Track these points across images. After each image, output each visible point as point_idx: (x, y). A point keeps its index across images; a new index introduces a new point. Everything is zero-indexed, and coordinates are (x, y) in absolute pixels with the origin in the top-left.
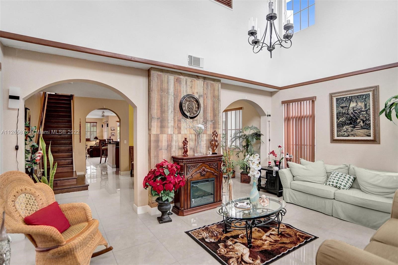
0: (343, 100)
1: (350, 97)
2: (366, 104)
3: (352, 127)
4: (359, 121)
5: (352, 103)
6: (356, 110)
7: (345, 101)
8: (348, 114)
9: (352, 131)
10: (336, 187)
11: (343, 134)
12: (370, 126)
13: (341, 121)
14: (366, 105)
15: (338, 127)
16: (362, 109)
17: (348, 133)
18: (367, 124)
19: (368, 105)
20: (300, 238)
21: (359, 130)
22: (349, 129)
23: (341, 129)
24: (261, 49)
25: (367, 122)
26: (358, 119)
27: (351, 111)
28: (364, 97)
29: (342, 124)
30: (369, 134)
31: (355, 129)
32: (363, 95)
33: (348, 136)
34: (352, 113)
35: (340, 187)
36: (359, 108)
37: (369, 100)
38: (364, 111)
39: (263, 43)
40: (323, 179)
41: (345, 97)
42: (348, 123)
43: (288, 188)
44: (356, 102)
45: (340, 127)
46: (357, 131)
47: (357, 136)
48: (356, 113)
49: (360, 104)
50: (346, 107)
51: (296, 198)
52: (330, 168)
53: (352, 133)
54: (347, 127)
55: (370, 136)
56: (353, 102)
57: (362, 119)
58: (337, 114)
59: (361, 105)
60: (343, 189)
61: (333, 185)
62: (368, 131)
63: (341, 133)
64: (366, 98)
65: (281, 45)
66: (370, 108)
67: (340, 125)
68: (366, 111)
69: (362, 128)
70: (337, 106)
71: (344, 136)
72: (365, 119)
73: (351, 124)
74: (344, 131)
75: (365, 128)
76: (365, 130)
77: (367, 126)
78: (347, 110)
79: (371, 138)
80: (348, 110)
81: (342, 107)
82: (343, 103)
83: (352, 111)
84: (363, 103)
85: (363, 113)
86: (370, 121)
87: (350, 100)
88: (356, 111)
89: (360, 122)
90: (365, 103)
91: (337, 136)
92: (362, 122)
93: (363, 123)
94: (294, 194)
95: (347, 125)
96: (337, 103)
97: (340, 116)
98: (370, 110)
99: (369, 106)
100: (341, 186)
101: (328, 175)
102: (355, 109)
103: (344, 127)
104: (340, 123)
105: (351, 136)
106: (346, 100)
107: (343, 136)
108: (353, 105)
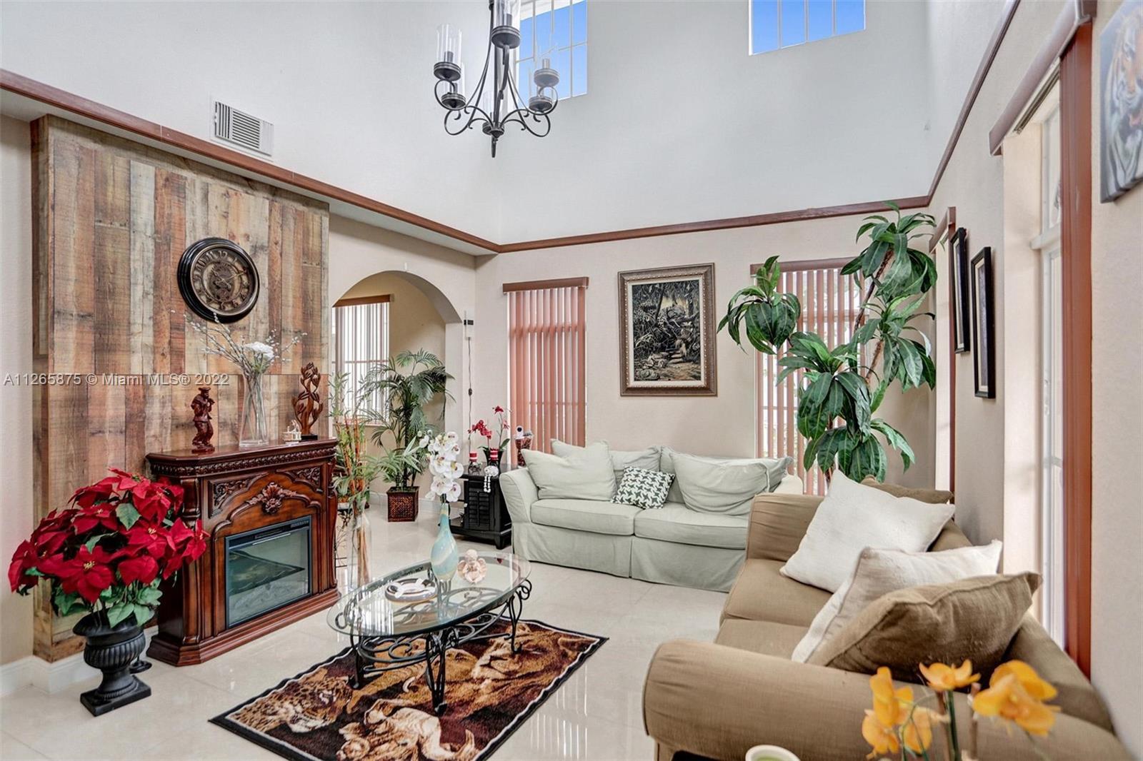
0: (648, 292)
1: (660, 284)
2: (692, 304)
3: (665, 357)
4: (678, 342)
5: (664, 299)
6: (673, 317)
7: (650, 294)
8: (657, 326)
9: (665, 366)
10: (636, 504)
11: (647, 373)
12: (700, 355)
13: (642, 343)
14: (691, 306)
15: (636, 356)
16: (684, 314)
17: (658, 371)
18: (694, 351)
19: (695, 306)
20: (567, 651)
21: (679, 365)
22: (660, 360)
23: (643, 361)
24: (469, 124)
25: (695, 347)
26: (676, 339)
27: (662, 319)
28: (688, 288)
29: (644, 350)
30: (697, 375)
31: (671, 361)
32: (686, 283)
33: (658, 378)
34: (665, 323)
35: (644, 504)
36: (679, 312)
37: (698, 294)
38: (688, 321)
39: (476, 108)
40: (608, 488)
41: (650, 285)
42: (656, 348)
43: (526, 522)
44: (674, 299)
45: (641, 356)
46: (674, 366)
47: (675, 378)
48: (672, 323)
49: (680, 303)
50: (653, 307)
51: (545, 544)
52: (623, 458)
53: (665, 371)
54: (655, 356)
55: (698, 378)
56: (667, 297)
57: (683, 339)
58: (634, 324)
59: (682, 305)
60: (651, 507)
61: (629, 500)
62: (696, 366)
63: (643, 372)
64: (691, 290)
65: (523, 122)
66: (699, 313)
67: (641, 352)
68: (693, 320)
69: (685, 360)
70: (634, 304)
71: (649, 380)
72: (689, 339)
73: (663, 349)
74: (650, 367)
75: (690, 361)
76: (691, 365)
77: (693, 357)
78: (654, 317)
79: (701, 383)
80: (657, 316)
81: (646, 309)
82: (646, 298)
83: (665, 318)
84: (687, 302)
85: (686, 324)
86: (699, 343)
87: (661, 292)
88: (673, 320)
89: (681, 346)
90: (689, 302)
91: (635, 380)
92: (684, 345)
93: (687, 347)
94: (540, 536)
95: (654, 352)
96: (634, 299)
97: (641, 329)
98: (699, 317)
99: (698, 309)
100: (647, 500)
101: (619, 476)
102: (671, 314)
103: (650, 357)
104: (641, 346)
105: (663, 380)
106: (653, 291)
107: (646, 378)
108: (666, 304)
